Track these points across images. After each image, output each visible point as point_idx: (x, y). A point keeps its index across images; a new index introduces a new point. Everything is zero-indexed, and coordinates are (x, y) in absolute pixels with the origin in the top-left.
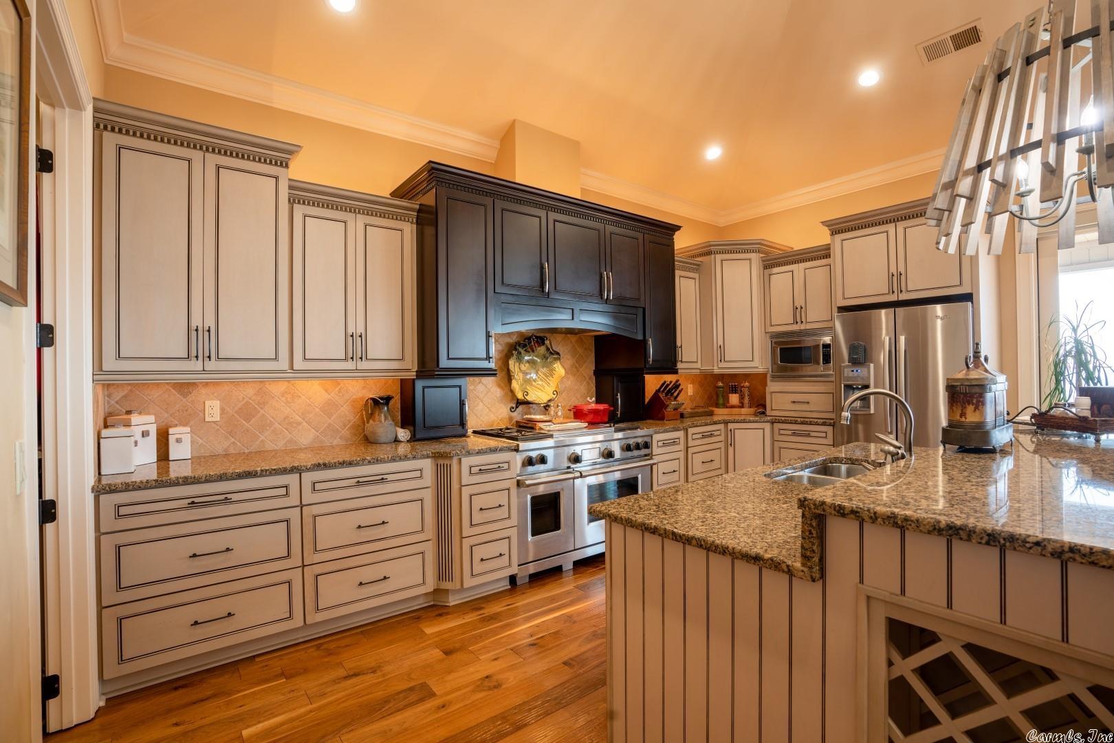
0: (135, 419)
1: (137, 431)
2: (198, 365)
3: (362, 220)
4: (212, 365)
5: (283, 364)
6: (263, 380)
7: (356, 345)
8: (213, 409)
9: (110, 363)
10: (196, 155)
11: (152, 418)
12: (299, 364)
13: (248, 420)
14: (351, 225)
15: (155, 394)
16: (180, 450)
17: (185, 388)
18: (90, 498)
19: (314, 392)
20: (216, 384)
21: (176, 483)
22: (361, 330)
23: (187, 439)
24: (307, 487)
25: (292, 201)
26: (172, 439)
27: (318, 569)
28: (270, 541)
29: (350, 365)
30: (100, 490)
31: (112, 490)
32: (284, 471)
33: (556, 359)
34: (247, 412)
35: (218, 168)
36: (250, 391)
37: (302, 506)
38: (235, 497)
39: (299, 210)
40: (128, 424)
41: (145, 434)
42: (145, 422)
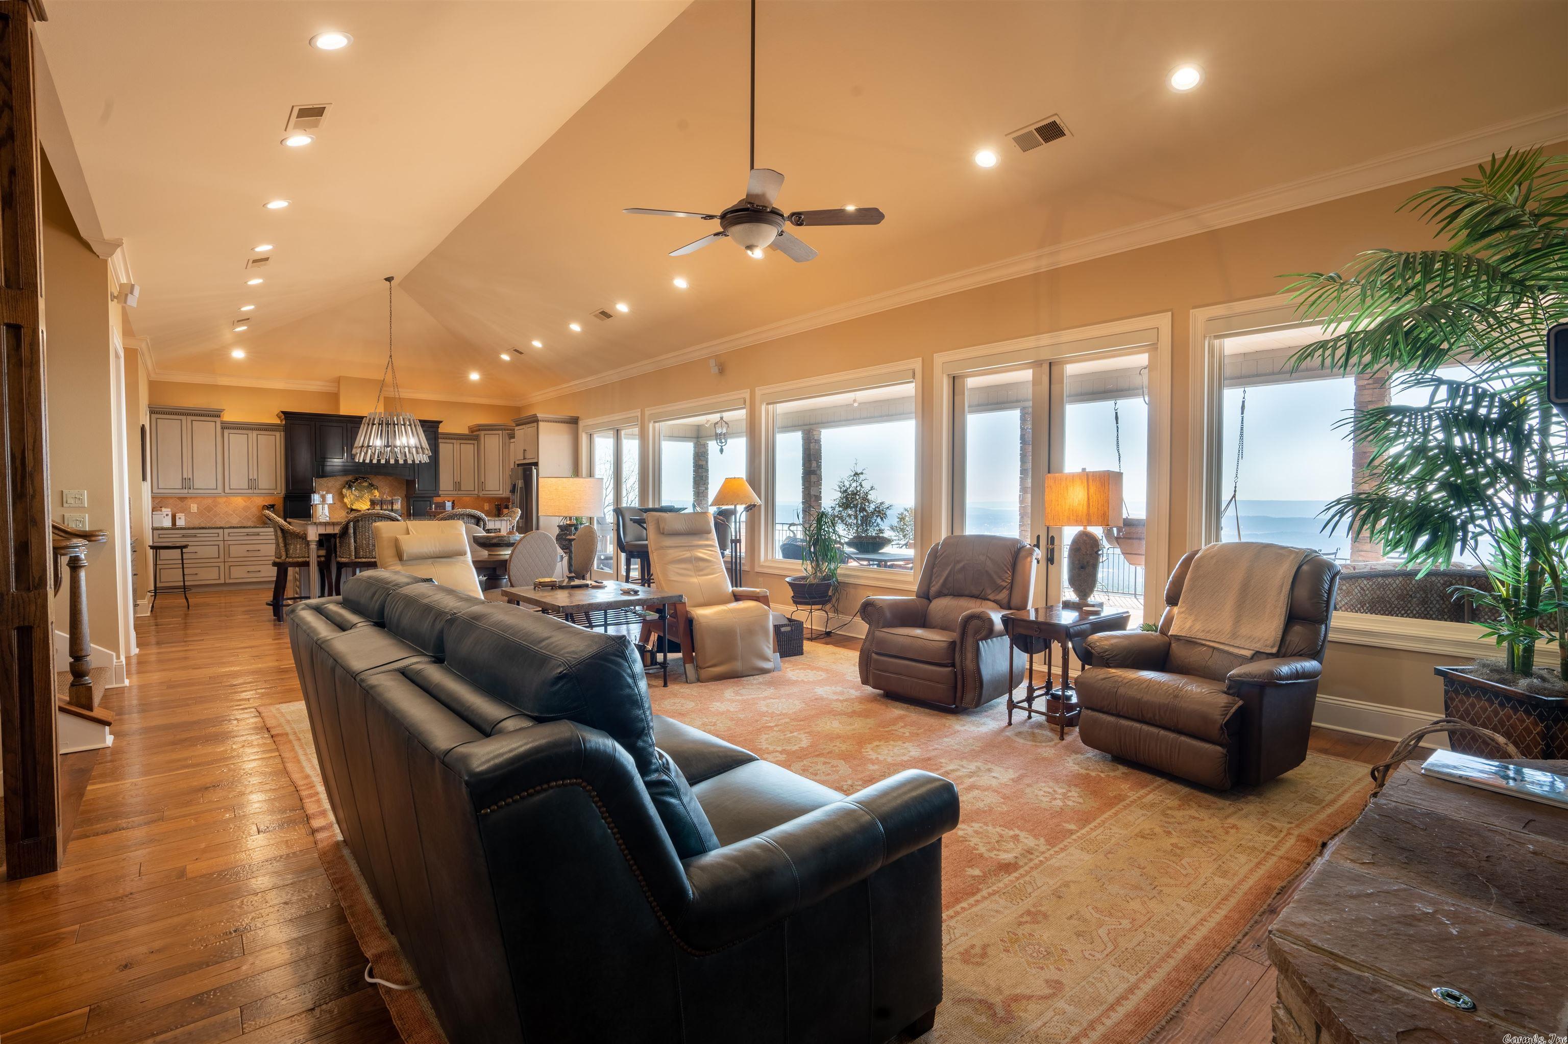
0: (163, 509)
1: (165, 514)
2: (186, 491)
3: (255, 433)
4: (190, 491)
5: (220, 490)
6: (215, 497)
7: (252, 484)
8: (194, 508)
9: (155, 491)
10: (183, 418)
11: (169, 510)
12: (227, 490)
13: (209, 512)
14: (250, 435)
15: (171, 501)
16: (181, 522)
17: (182, 499)
18: (151, 531)
19: (239, 502)
20: (195, 498)
21: (178, 529)
22: (255, 477)
23: (183, 518)
24: (226, 535)
25: (223, 428)
26: (177, 518)
27: (231, 564)
28: (212, 551)
29: (250, 491)
30: (154, 529)
31: (157, 529)
32: (217, 528)
33: (375, 489)
34: (209, 509)
35: (192, 421)
36: (210, 501)
37: (224, 541)
38: (198, 535)
39: (226, 432)
40: (161, 511)
41: (167, 515)
42: (167, 511)
